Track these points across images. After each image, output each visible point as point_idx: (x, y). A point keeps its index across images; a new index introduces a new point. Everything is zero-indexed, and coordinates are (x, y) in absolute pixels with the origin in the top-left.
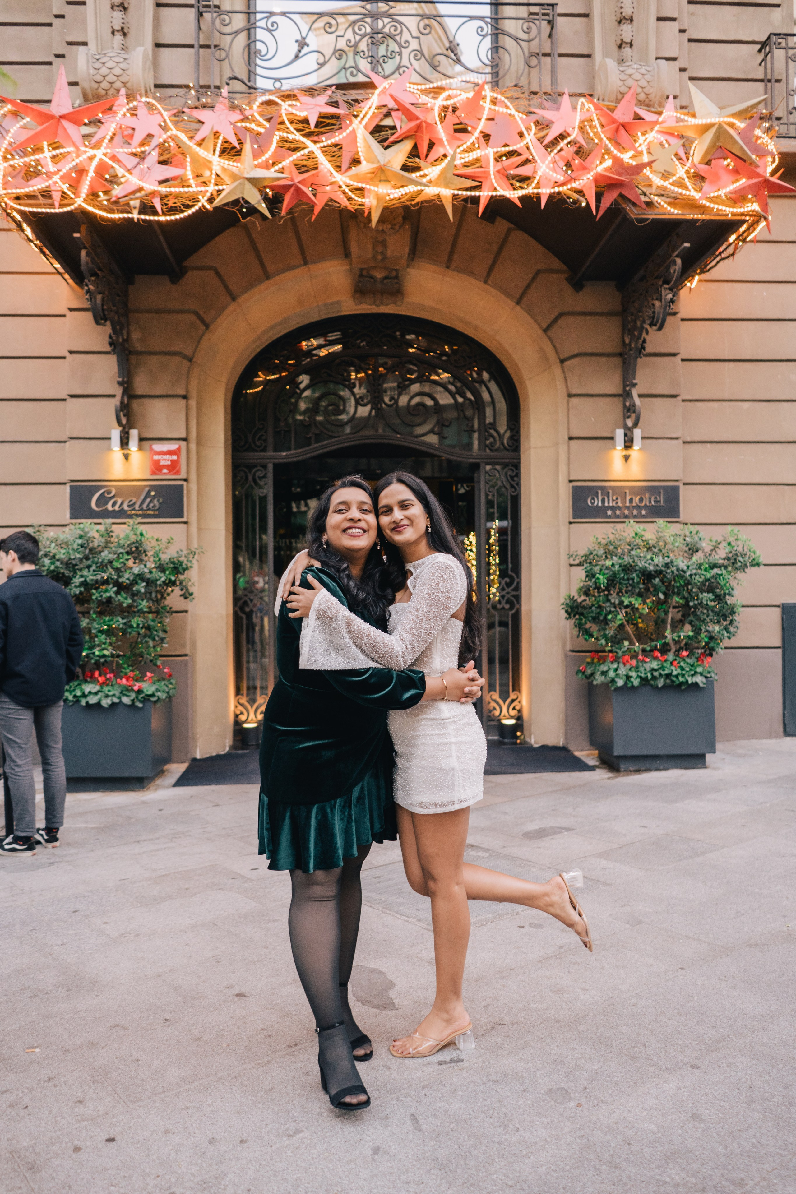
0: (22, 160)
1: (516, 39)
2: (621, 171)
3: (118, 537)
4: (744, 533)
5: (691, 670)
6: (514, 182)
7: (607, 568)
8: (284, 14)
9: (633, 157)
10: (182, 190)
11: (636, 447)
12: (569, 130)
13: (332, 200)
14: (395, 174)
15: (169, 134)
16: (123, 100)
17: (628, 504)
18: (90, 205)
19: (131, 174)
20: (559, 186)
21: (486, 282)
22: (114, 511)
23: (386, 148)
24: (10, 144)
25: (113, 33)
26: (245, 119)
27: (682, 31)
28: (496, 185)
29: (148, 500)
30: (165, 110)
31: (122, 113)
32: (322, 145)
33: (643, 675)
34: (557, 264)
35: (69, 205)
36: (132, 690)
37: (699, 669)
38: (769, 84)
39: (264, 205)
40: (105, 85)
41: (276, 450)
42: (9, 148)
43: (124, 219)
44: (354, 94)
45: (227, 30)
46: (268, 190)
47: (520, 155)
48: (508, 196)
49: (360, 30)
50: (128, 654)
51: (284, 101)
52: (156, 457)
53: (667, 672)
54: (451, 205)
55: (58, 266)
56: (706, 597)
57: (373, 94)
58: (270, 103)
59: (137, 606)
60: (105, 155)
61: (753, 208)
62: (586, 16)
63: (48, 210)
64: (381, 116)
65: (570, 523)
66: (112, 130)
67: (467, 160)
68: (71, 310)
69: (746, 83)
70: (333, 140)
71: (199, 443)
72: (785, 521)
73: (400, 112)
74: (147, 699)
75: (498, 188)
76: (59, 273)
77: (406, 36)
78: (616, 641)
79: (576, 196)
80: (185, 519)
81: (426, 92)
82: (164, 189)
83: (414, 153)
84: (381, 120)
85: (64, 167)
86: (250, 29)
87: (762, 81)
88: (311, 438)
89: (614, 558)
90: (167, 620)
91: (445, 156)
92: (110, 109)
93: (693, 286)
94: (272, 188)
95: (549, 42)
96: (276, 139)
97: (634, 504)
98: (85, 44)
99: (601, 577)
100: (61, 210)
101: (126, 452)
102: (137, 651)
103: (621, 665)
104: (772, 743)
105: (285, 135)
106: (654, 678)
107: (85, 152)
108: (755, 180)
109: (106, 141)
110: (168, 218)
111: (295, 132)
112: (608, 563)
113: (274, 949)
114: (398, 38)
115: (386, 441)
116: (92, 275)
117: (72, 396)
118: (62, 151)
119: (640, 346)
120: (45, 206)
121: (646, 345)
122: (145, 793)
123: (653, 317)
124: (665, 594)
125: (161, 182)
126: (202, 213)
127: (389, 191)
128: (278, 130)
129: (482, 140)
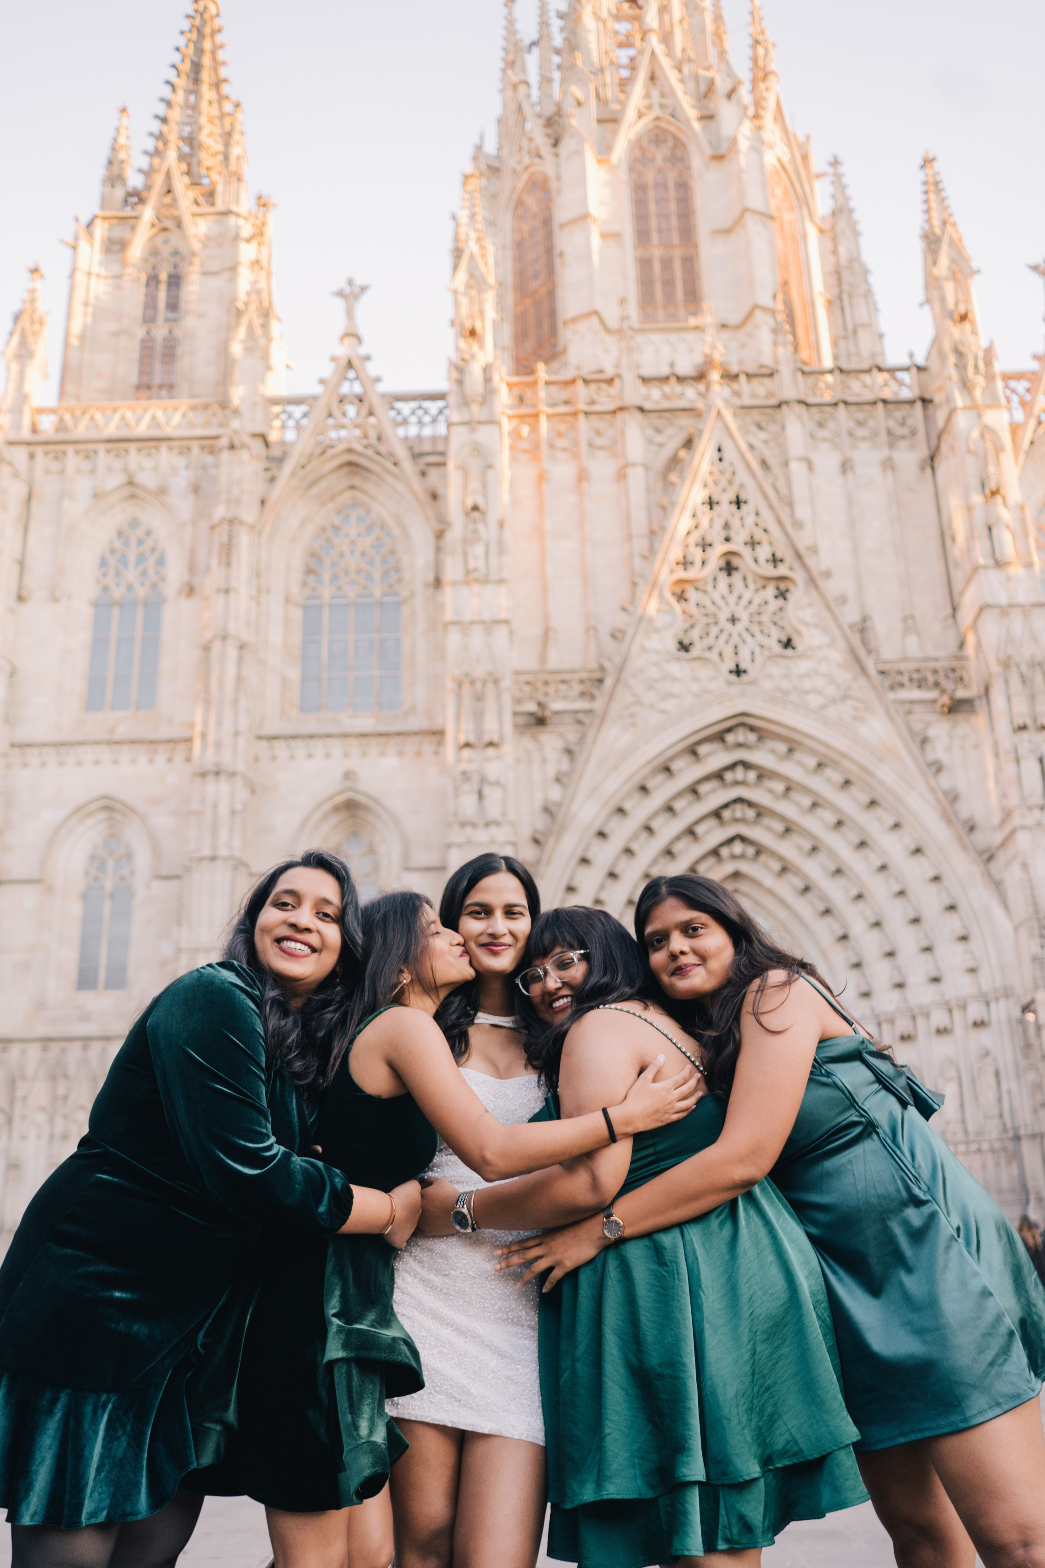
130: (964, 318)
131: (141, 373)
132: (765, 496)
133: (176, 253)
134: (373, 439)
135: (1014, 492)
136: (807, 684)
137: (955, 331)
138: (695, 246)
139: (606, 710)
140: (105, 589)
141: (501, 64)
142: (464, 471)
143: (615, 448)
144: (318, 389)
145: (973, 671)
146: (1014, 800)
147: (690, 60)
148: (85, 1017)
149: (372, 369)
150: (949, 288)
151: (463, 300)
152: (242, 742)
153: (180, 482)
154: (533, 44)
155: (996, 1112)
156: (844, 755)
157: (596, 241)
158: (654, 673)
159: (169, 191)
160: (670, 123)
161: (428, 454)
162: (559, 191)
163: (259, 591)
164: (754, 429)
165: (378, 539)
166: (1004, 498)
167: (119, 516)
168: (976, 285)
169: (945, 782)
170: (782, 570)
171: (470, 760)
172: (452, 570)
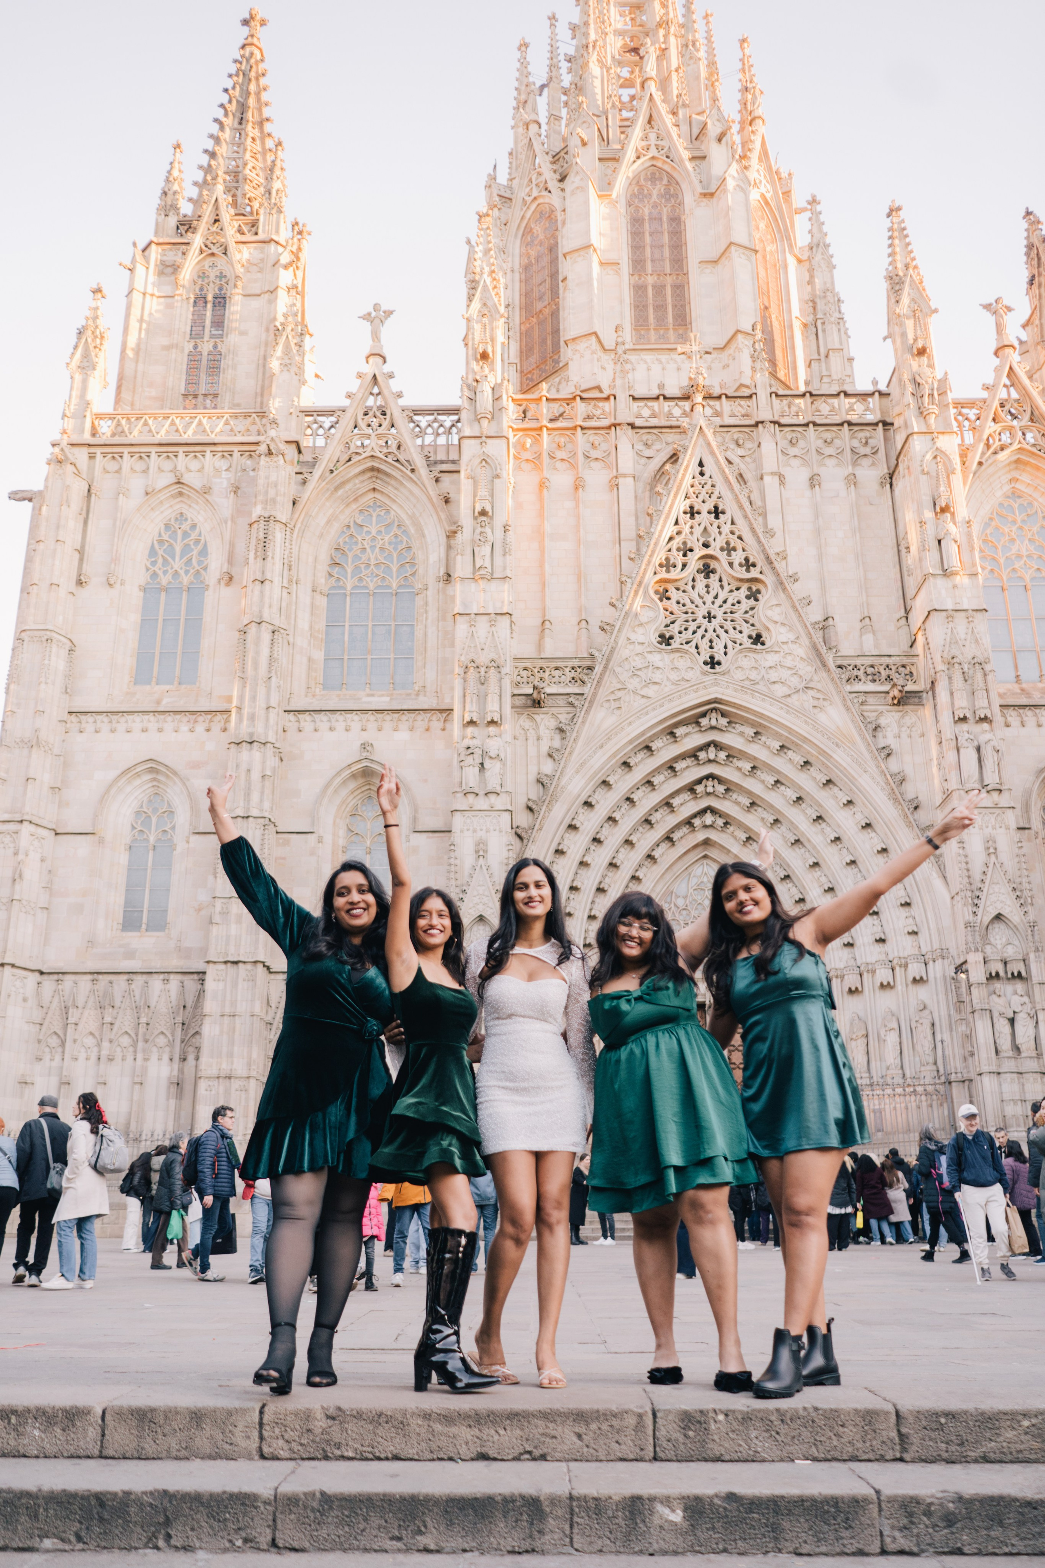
130: (922, 352)
131: (188, 383)
132: (741, 507)
133: (221, 276)
134: (394, 449)
135: (962, 511)
136: (773, 676)
137: (914, 364)
138: (686, 274)
139: (595, 695)
140: (155, 575)
141: (514, 103)
142: (473, 478)
143: (609, 460)
144: (346, 402)
145: (921, 667)
146: (953, 784)
147: (684, 105)
148: (130, 955)
149: (395, 385)
150: (910, 324)
151: (477, 327)
152: (273, 714)
153: (222, 483)
154: (543, 87)
155: (931, 1060)
156: (806, 740)
157: (596, 268)
158: (638, 662)
159: (216, 221)
160: (665, 162)
161: (442, 462)
162: (564, 223)
163: (290, 581)
164: (732, 446)
165: (396, 536)
166: (953, 514)
167: (168, 511)
168: (933, 322)
169: (894, 765)
170: (754, 573)
171: (476, 737)
172: (462, 567)
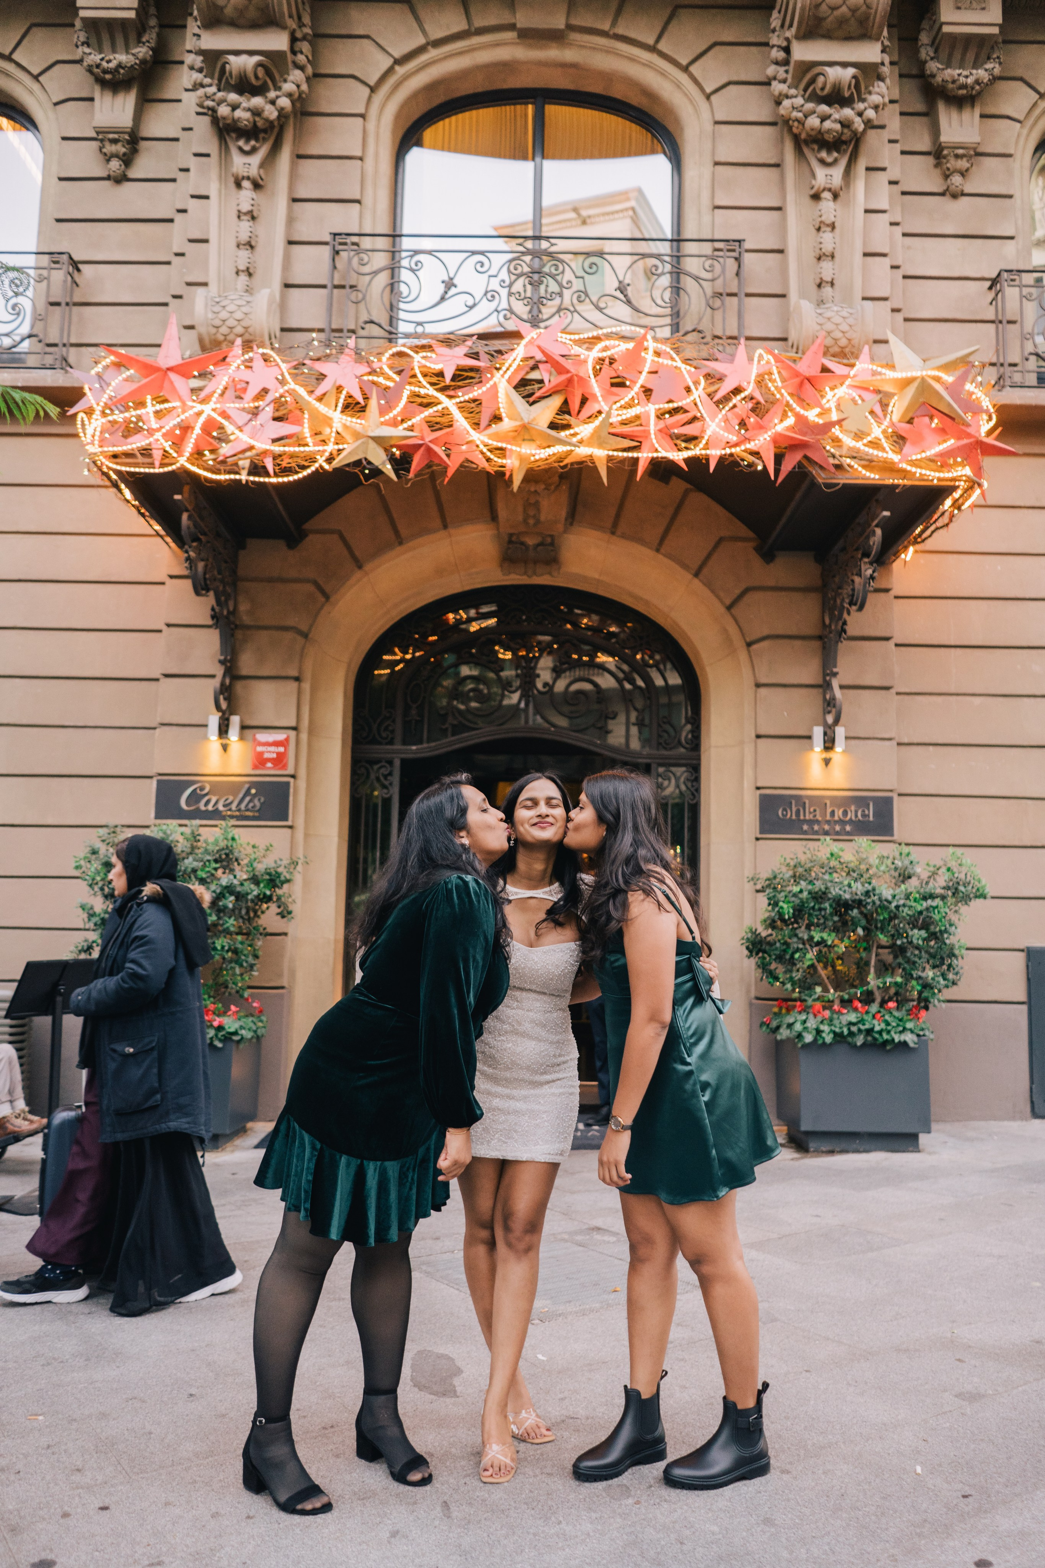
0: (122, 415)
1: (696, 278)
2: (805, 430)
3: (206, 842)
4: (969, 857)
5: (898, 1025)
6: (678, 442)
7: (795, 895)
8: (430, 252)
9: (819, 415)
10: (297, 449)
11: (839, 748)
12: (744, 384)
13: (468, 461)
14: (541, 434)
15: (286, 388)
16: (237, 350)
17: (828, 818)
18: (193, 464)
19: (241, 431)
20: (730, 447)
21: (658, 550)
22: (207, 811)
23: (531, 404)
24: (111, 398)
25: (237, 273)
26: (373, 372)
27: (895, 267)
28: (657, 445)
29: (248, 799)
30: (283, 361)
31: (235, 365)
32: (458, 400)
33: (837, 1030)
34: (743, 531)
35: (171, 464)
36: (212, 1026)
37: (909, 1025)
38: (1000, 326)
39: (389, 466)
40: (224, 330)
41: (404, 743)
42: (110, 402)
43: (231, 480)
44: (497, 344)
45: (366, 269)
46: (394, 450)
47: (686, 411)
48: (671, 458)
49: (516, 269)
50: (210, 982)
51: (417, 352)
52: (259, 749)
53: (867, 1026)
54: (605, 468)
55: (158, 527)
56: (917, 935)
57: (518, 344)
58: (400, 354)
59: (222, 925)
60: (214, 410)
61: (964, 473)
62: (781, 251)
63: (147, 470)
64: (528, 369)
65: (757, 839)
66: (224, 383)
67: (624, 417)
68: (171, 577)
69: (974, 325)
70: (471, 396)
71: (311, 732)
72: (1029, 844)
73: (548, 365)
74: (228, 1038)
75: (660, 449)
76: (158, 534)
77: (568, 275)
78: (806, 986)
79: (751, 459)
80: (289, 823)
81: (580, 342)
82: (277, 449)
83: (564, 409)
84: (527, 373)
85: (168, 424)
86: (393, 269)
87: (992, 322)
88: (446, 729)
89: (802, 882)
90: (260, 943)
91: (600, 412)
92: (224, 359)
93: (908, 559)
94: (398, 447)
95: (736, 282)
96: (406, 393)
97: (836, 818)
98: (205, 284)
99: (785, 906)
100: (161, 470)
101: (224, 741)
102: (221, 980)
103: (811, 1016)
104: (1015, 1126)
105: (417, 389)
106: (851, 1034)
107: (193, 407)
108: (965, 441)
109: (216, 395)
110: (280, 480)
111: (428, 386)
112: (796, 889)
113: (332, 1328)
114: (559, 278)
115: (538, 735)
116: (193, 541)
117: (167, 676)
118: (166, 405)
119: (839, 628)
120: (144, 465)
121: (847, 628)
122: (219, 1154)
123: (853, 595)
124: (864, 929)
125: (274, 441)
126: (319, 474)
127: (533, 452)
128: (410, 384)
129: (642, 395)
